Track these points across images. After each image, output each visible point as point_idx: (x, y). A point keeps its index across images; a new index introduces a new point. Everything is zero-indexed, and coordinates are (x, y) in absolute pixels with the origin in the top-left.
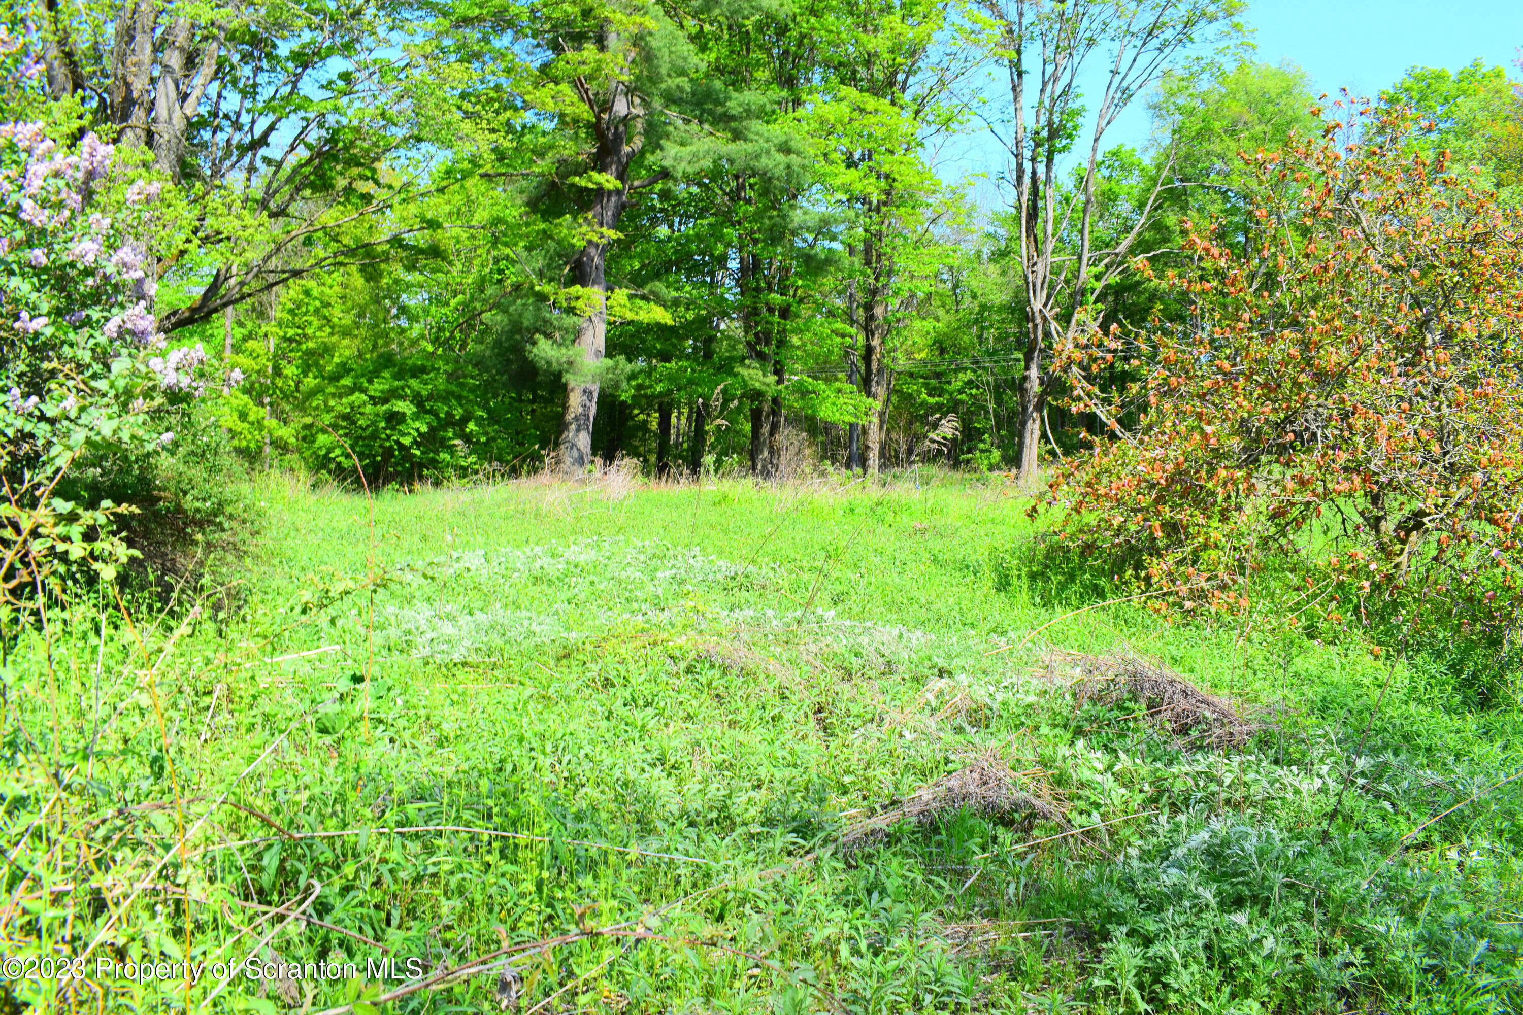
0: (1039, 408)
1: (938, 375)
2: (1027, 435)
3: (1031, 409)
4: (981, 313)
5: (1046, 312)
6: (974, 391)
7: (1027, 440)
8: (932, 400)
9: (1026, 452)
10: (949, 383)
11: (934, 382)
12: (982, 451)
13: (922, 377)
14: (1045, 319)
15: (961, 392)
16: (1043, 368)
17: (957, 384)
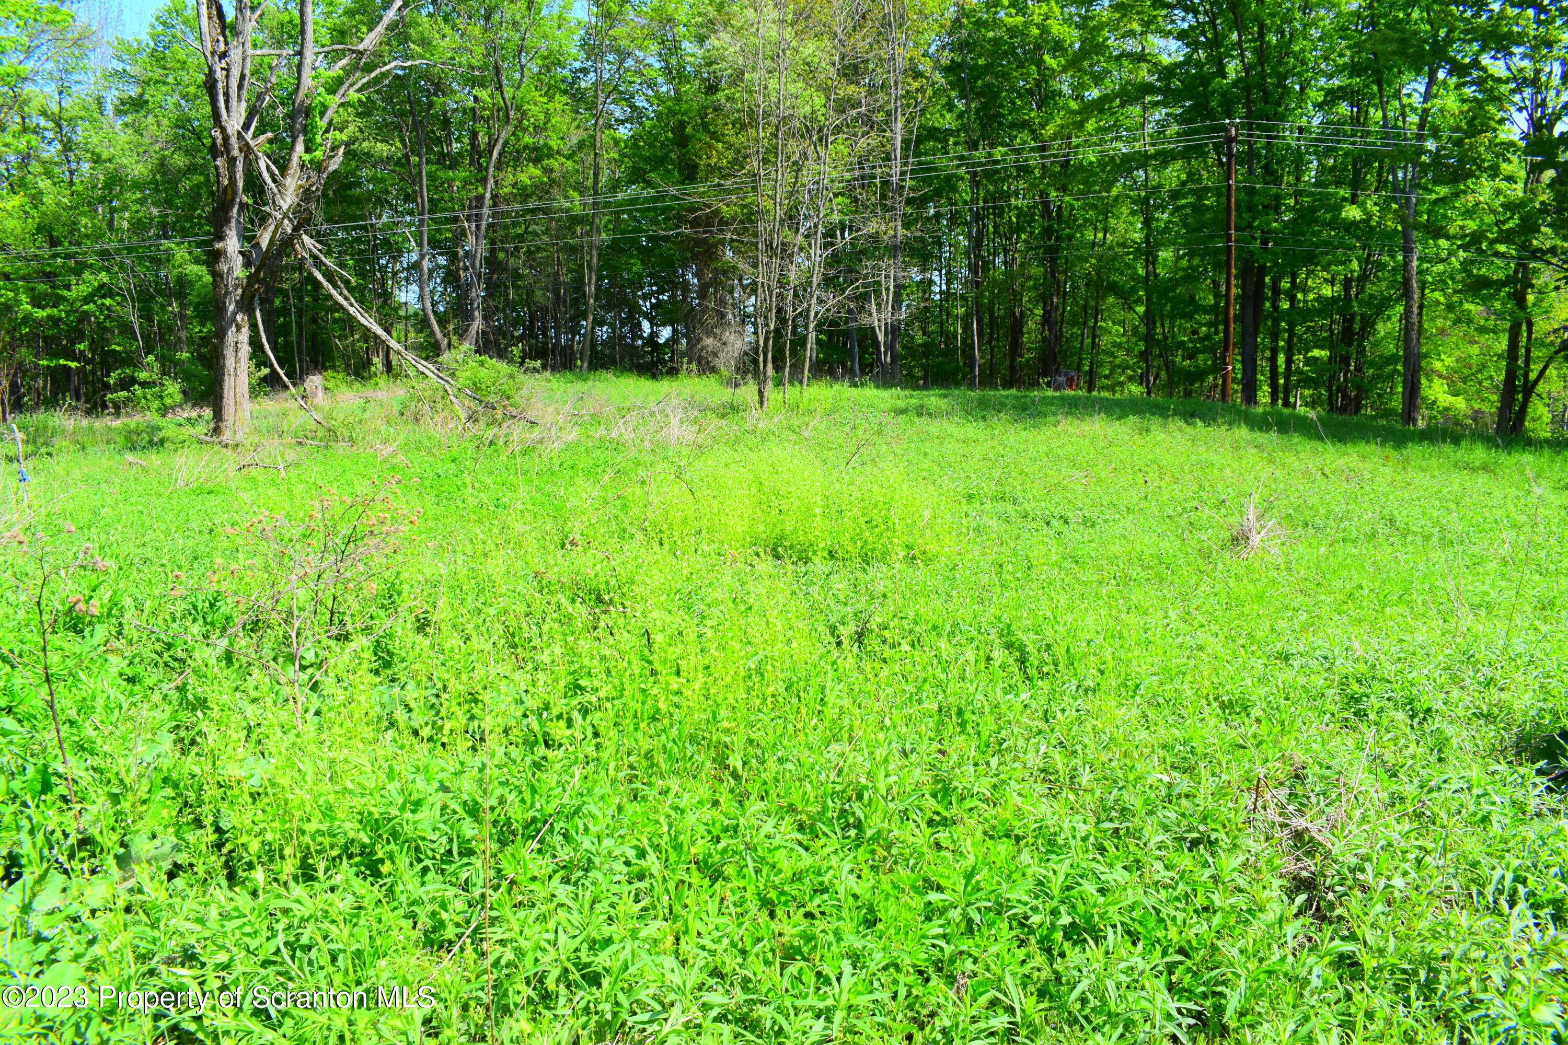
0: (246, 305)
1: (49, 277)
2: (229, 353)
3: (232, 308)
4: (109, 185)
5: (249, 136)
6: (108, 302)
7: (230, 362)
8: (41, 314)
9: (228, 382)
10: (68, 287)
11: (42, 287)
12: (144, 384)
13: (23, 278)
14: (246, 149)
15: (87, 300)
16: (248, 237)
17: (79, 290)
